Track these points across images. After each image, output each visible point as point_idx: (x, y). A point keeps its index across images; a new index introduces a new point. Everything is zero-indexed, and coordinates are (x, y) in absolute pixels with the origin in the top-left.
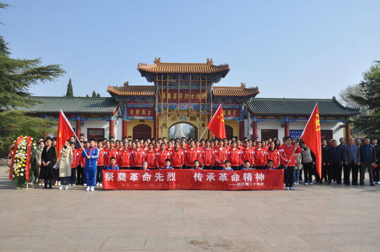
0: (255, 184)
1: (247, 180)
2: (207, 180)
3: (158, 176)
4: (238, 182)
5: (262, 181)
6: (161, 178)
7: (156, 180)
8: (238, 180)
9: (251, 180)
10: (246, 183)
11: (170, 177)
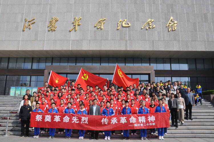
0: (148, 124)
1: (141, 121)
2: (111, 123)
3: (74, 119)
4: (135, 123)
5: (153, 121)
6: (77, 121)
7: (73, 122)
8: (135, 122)
9: (145, 122)
10: (141, 124)
11: (83, 120)
